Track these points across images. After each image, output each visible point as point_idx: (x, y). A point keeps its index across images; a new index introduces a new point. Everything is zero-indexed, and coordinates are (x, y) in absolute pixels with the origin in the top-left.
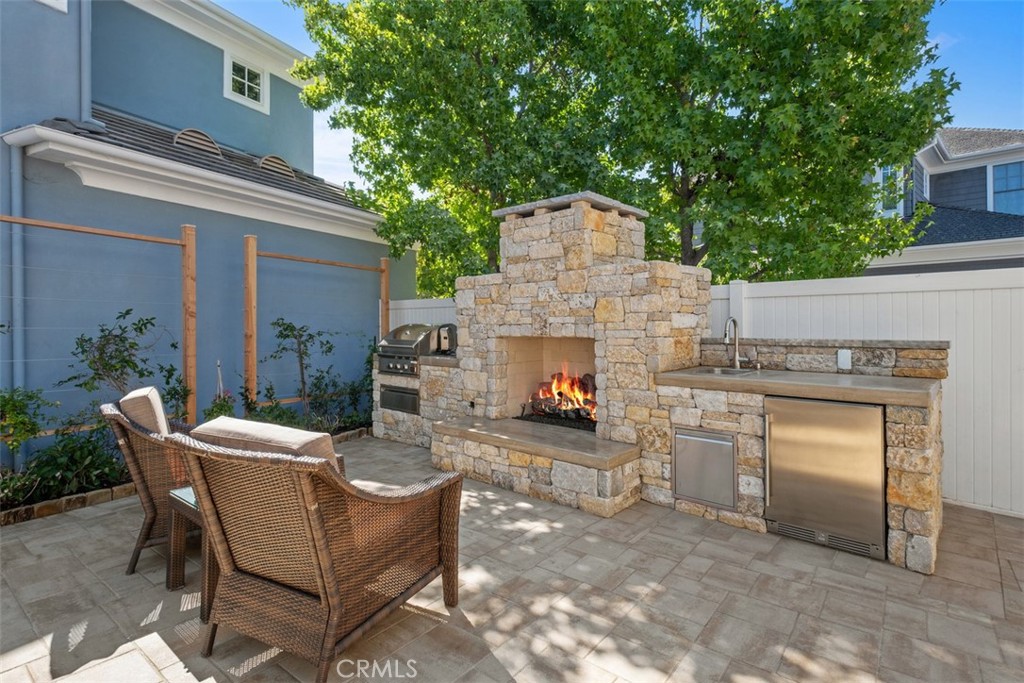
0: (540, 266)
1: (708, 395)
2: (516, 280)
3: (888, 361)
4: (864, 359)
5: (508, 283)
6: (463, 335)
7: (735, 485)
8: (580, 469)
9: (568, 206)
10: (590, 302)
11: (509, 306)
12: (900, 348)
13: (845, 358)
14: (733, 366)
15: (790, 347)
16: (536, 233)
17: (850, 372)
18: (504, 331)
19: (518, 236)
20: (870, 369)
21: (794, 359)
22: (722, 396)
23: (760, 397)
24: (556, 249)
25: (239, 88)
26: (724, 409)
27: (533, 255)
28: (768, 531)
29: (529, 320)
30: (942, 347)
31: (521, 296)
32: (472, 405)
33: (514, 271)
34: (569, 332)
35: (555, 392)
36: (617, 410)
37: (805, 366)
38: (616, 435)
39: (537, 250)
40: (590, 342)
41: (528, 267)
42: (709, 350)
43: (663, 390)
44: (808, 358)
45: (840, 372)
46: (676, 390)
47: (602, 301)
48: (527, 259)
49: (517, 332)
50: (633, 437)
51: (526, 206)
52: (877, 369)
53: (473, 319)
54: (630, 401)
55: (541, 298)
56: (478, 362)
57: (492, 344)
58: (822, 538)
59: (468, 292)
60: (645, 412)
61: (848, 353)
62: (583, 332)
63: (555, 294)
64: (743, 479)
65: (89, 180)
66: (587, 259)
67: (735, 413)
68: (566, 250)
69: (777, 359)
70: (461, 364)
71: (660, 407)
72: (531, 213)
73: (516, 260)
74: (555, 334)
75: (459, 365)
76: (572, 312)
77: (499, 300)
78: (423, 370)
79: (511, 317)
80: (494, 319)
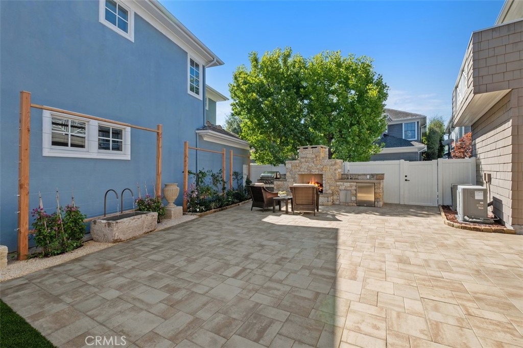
0: (310, 159)
1: (346, 183)
2: (303, 162)
3: (375, 177)
4: (371, 177)
5: (301, 162)
6: (288, 174)
7: (351, 198)
8: (323, 198)
9: (316, 147)
10: (322, 167)
11: (301, 167)
12: (377, 175)
13: (368, 177)
14: (348, 179)
15: (359, 175)
16: (309, 153)
17: (369, 179)
18: (300, 173)
19: (304, 152)
21: (360, 177)
22: (349, 183)
23: (355, 183)
24: (314, 156)
26: (349, 186)
28: (357, 206)
29: (307, 170)
30: (383, 174)
31: (304, 166)
33: (303, 160)
34: (317, 173)
36: (328, 188)
38: (328, 193)
39: (308, 156)
40: (322, 175)
41: (307, 159)
42: (343, 176)
43: (337, 183)
44: (362, 177)
46: (340, 183)
47: (325, 167)
48: (306, 158)
49: (303, 173)
50: (331, 192)
51: (306, 147)
52: (373, 178)
53: (291, 170)
54: (330, 186)
55: (310, 166)
56: (292, 180)
57: (297, 176)
58: (365, 205)
59: (289, 164)
60: (334, 188)
62: (320, 173)
63: (313, 165)
64: (352, 197)
65: (205, 139)
66: (321, 158)
67: (351, 186)
68: (316, 157)
69: (357, 177)
71: (337, 186)
72: (307, 148)
73: (303, 158)
74: (314, 173)
75: (286, 181)
76: (317, 169)
77: (299, 166)
78: (275, 182)
79: (302, 170)
80: (297, 170)
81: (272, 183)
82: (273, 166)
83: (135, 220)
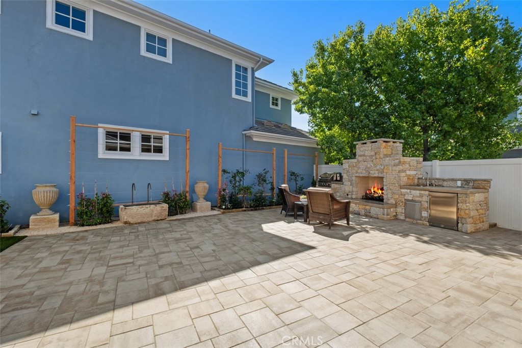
0: (368, 158)
1: (414, 191)
2: (361, 161)
3: (471, 184)
4: (464, 184)
5: (358, 161)
6: (345, 176)
7: (421, 214)
8: (378, 209)
9: (376, 142)
10: (382, 167)
11: (359, 168)
12: (474, 181)
13: (459, 184)
14: (427, 185)
15: (444, 180)
16: (367, 149)
17: (461, 187)
18: (357, 175)
19: (362, 149)
20: (466, 186)
21: (445, 184)
22: (418, 192)
23: (427, 192)
24: (373, 153)
25: (273, 104)
26: (418, 195)
27: (366, 155)
28: (430, 225)
29: (365, 172)
31: (362, 166)
32: (348, 195)
33: (360, 159)
34: (376, 175)
35: (372, 191)
36: (390, 196)
37: (448, 185)
38: (389, 202)
39: (367, 153)
40: (382, 178)
41: (365, 158)
42: (420, 181)
43: (402, 190)
44: (449, 183)
45: (458, 187)
46: (406, 190)
47: (386, 167)
48: (364, 155)
49: (361, 175)
50: (394, 202)
51: (365, 141)
52: (468, 186)
53: (348, 171)
54: (393, 193)
55: (368, 166)
56: (349, 183)
57: (354, 178)
58: (442, 226)
59: (346, 164)
60: (398, 196)
61: (460, 182)
62: (380, 175)
63: (372, 165)
64: (423, 212)
65: (254, 139)
66: (382, 156)
67: (421, 196)
68: (376, 154)
69: (440, 183)
70: (344, 184)
71: (402, 195)
72: (366, 143)
73: (361, 156)
74: (372, 176)
75: (343, 184)
76: (377, 170)
77: (356, 166)
78: (333, 185)
79: (359, 171)
80: (354, 172)
81: (330, 186)
83: (143, 209)
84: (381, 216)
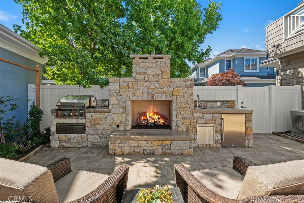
0: (151, 76)
1: (207, 115)
2: (140, 81)
3: (226, 104)
4: (222, 104)
5: (136, 81)
7: (214, 137)
9: (162, 58)
10: (171, 89)
11: (137, 90)
12: (228, 101)
13: (219, 104)
15: (207, 102)
16: (150, 65)
17: (220, 107)
18: (134, 98)
19: (141, 65)
20: (223, 106)
21: (209, 105)
22: (211, 115)
23: (220, 115)
24: (158, 72)
26: (211, 118)
27: (148, 73)
28: (221, 147)
29: (146, 95)
30: (234, 101)
31: (143, 87)
32: (118, 126)
33: (140, 77)
34: (163, 99)
36: (180, 122)
37: (211, 106)
38: (179, 129)
39: (149, 71)
40: (171, 102)
41: (146, 76)
43: (195, 115)
44: (211, 104)
45: (218, 107)
46: (199, 114)
47: (176, 89)
48: (146, 73)
49: (140, 99)
50: (185, 129)
52: (224, 106)
53: (119, 94)
54: (184, 119)
55: (152, 87)
56: (121, 110)
57: (129, 103)
58: (233, 145)
59: (116, 83)
60: (190, 121)
61: (220, 102)
62: (168, 99)
63: (158, 86)
64: (216, 135)
67: (215, 119)
69: (204, 105)
70: (112, 111)
71: (194, 119)
72: (145, 58)
73: (141, 74)
74: (157, 99)
75: (110, 112)
76: (164, 92)
77: (133, 87)
78: (88, 115)
79: (138, 93)
80: (130, 94)
81: (82, 116)
82: (82, 88)
84: (186, 151)
